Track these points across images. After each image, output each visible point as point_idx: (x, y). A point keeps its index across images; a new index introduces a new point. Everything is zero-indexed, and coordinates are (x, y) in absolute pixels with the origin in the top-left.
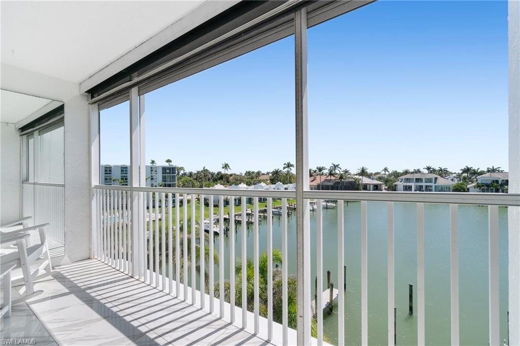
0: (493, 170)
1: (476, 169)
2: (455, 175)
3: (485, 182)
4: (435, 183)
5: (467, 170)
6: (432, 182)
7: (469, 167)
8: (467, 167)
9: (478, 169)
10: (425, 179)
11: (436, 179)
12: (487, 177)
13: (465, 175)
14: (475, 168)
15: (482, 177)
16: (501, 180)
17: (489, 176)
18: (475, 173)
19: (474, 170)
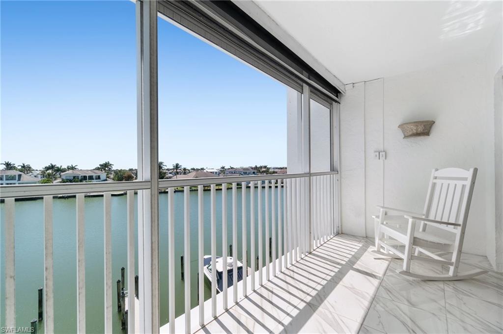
0: (73, 168)
1: (60, 167)
2: (38, 172)
3: (68, 178)
4: (19, 179)
5: (52, 167)
6: (15, 180)
7: (54, 164)
8: (51, 164)
9: (61, 166)
10: (6, 176)
11: (20, 176)
12: (71, 174)
13: (50, 171)
14: (58, 165)
15: (66, 174)
16: (80, 176)
17: (72, 173)
18: (59, 170)
19: (58, 167)
